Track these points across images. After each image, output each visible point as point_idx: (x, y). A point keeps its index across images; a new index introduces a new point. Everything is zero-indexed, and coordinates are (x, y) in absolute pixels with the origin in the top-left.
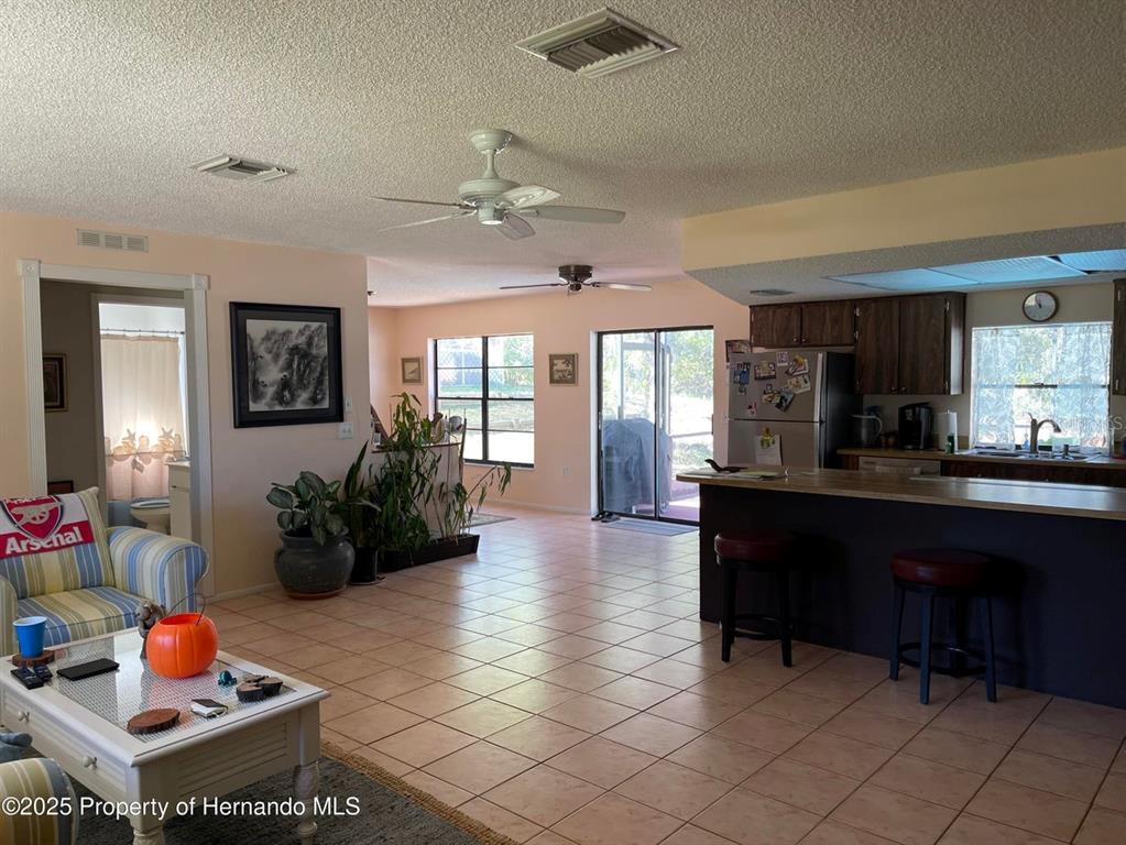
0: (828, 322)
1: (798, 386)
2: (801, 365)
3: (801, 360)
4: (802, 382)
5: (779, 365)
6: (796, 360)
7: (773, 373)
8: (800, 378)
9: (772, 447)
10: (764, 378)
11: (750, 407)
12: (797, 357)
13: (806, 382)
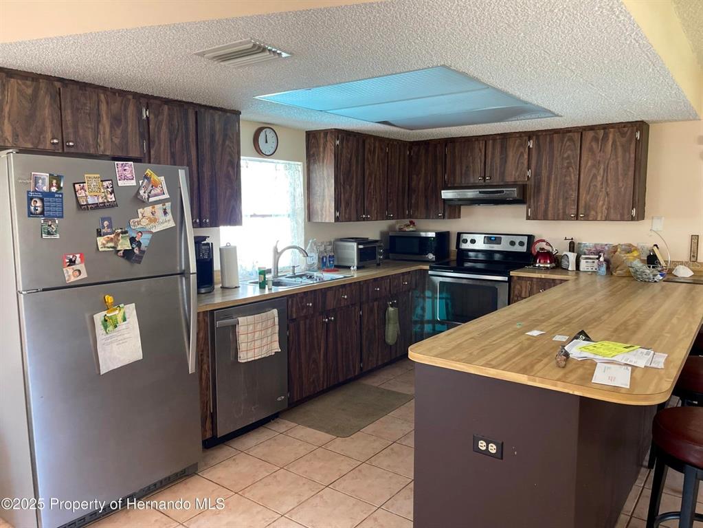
0: (105, 120)
1: (153, 220)
2: (155, 186)
3: (154, 177)
4: (159, 213)
5: (121, 183)
6: (146, 177)
7: (111, 198)
8: (159, 207)
9: (122, 326)
10: (96, 207)
11: (72, 262)
12: (149, 172)
13: (165, 213)
